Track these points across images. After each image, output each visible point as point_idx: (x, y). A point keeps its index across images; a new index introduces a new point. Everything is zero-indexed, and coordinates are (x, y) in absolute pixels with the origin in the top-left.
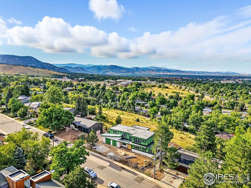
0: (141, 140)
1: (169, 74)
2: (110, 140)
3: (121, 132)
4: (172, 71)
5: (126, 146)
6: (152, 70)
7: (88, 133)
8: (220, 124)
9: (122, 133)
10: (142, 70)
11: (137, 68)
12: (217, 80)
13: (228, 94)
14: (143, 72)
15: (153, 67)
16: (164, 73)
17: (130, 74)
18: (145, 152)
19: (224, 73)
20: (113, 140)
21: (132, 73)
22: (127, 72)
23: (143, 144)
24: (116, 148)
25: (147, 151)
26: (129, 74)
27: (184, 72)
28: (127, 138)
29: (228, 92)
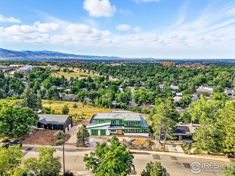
0: (134, 122)
1: (64, 58)
2: (97, 130)
3: (109, 119)
4: (67, 55)
5: (116, 132)
6: (47, 54)
7: (63, 130)
8: (141, 98)
9: (110, 121)
10: (35, 53)
11: (29, 52)
12: (108, 64)
13: (123, 74)
14: (37, 57)
15: (48, 51)
16: (59, 57)
17: (21, 58)
18: (139, 133)
19: (110, 58)
20: (101, 130)
21: (24, 57)
22: (17, 56)
23: (137, 126)
24: (106, 136)
25: (141, 131)
26: (19, 58)
27: (78, 56)
28: (116, 124)
29: (123, 73)
